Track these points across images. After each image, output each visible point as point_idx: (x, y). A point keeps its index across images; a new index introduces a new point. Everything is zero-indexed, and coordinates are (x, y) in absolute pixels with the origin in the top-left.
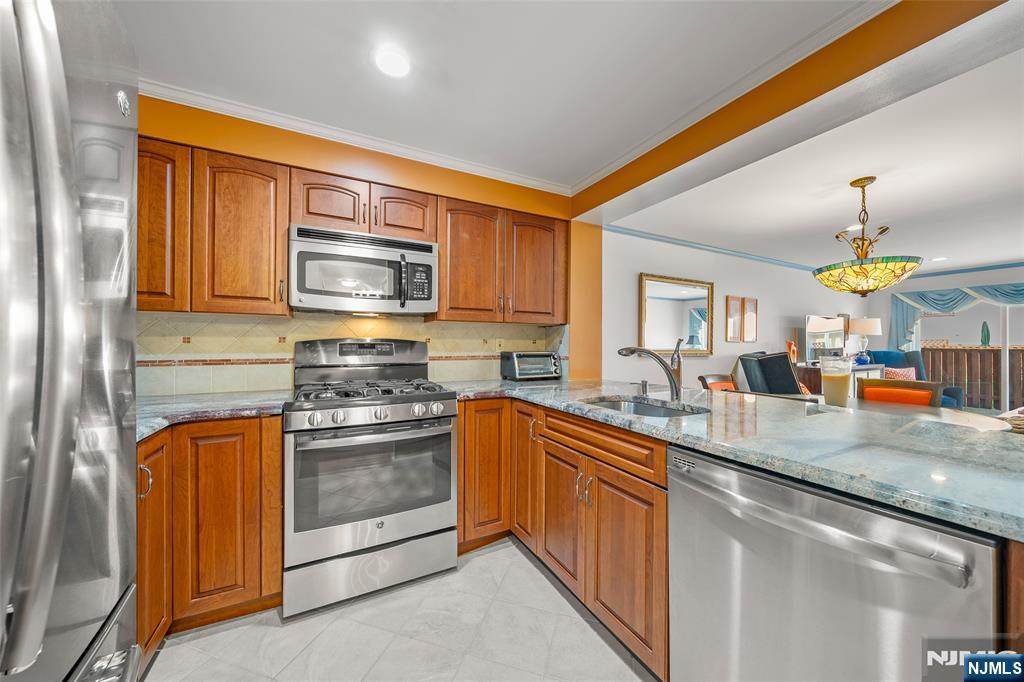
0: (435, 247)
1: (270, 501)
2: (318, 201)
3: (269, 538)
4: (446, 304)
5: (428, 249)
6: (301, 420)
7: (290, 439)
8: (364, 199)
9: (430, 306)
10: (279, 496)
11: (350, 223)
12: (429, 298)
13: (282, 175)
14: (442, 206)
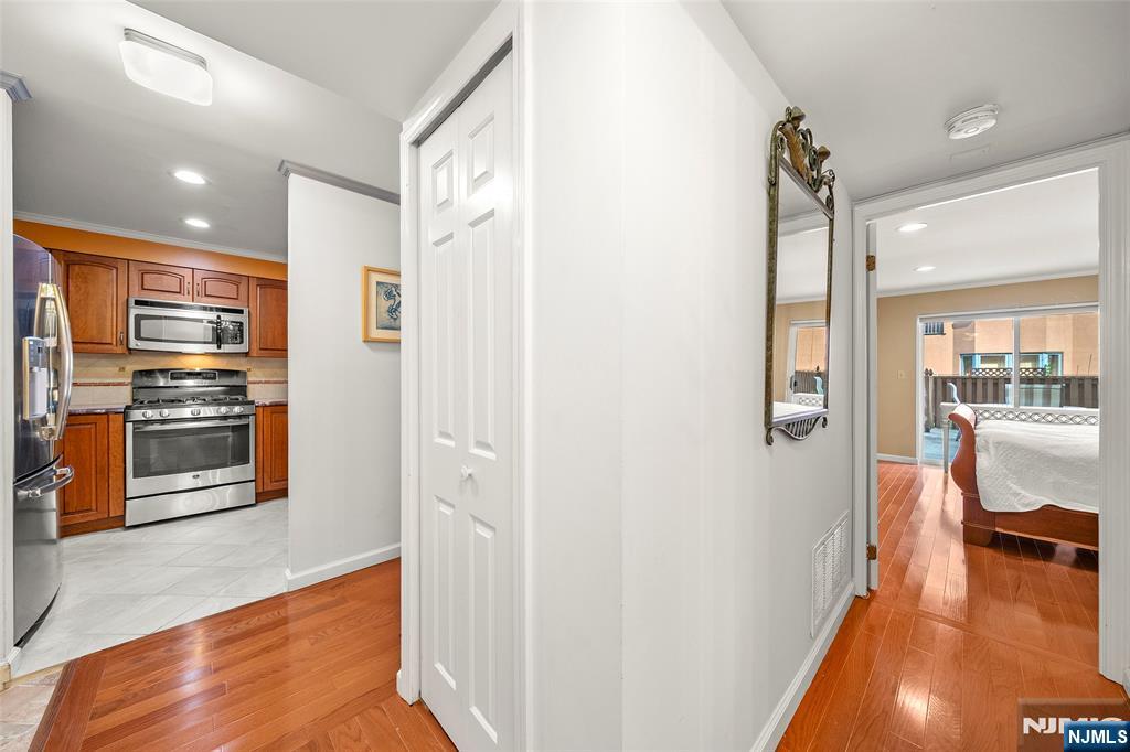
0: (246, 311)
1: (115, 462)
2: (150, 280)
3: (115, 483)
4: (255, 347)
5: (241, 312)
6: (137, 415)
7: (130, 426)
8: (188, 279)
9: (244, 348)
10: (122, 460)
11: (178, 295)
12: (242, 342)
13: (122, 267)
14: (253, 284)
